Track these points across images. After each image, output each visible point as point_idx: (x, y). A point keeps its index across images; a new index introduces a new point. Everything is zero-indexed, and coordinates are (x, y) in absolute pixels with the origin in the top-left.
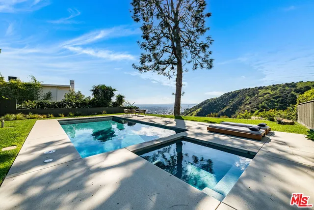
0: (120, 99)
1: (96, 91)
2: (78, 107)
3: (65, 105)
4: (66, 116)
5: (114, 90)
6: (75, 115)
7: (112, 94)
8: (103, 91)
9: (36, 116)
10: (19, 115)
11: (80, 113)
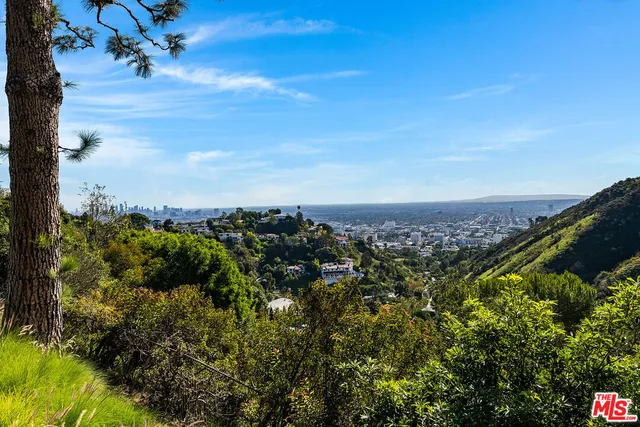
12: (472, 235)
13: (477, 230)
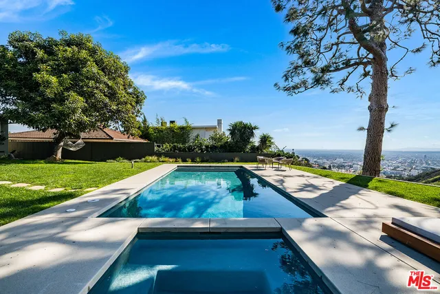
0: (265, 140)
1: (233, 132)
2: (207, 151)
3: (195, 148)
4: (193, 161)
5: (255, 128)
6: (202, 161)
7: (252, 134)
8: (239, 130)
9: (167, 159)
10: (155, 158)
11: (208, 158)
12: (395, 169)
13: (398, 167)
